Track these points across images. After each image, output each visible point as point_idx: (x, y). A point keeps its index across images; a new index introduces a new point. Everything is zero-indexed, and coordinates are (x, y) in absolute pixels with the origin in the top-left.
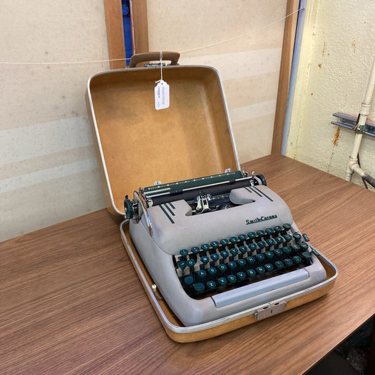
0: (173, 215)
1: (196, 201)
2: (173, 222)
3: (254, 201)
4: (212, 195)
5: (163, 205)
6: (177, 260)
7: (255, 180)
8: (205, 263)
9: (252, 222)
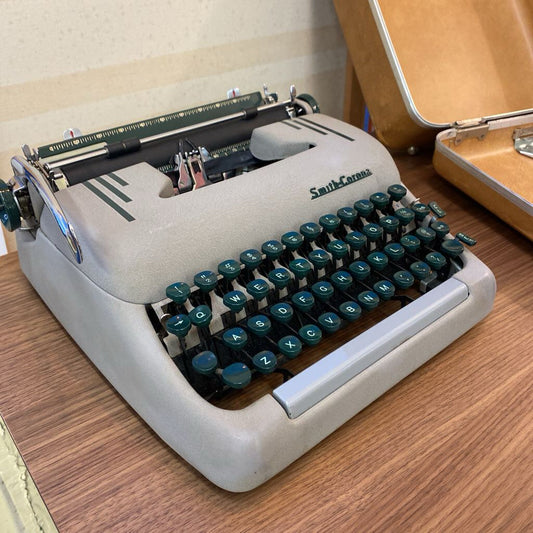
0: (127, 200)
1: (175, 165)
2: (130, 218)
3: (311, 146)
4: (211, 149)
5: (93, 182)
6: (161, 315)
7: (297, 106)
8: (234, 309)
9: (323, 191)
